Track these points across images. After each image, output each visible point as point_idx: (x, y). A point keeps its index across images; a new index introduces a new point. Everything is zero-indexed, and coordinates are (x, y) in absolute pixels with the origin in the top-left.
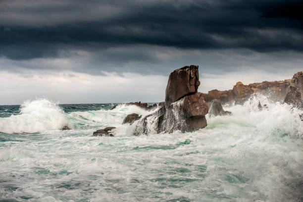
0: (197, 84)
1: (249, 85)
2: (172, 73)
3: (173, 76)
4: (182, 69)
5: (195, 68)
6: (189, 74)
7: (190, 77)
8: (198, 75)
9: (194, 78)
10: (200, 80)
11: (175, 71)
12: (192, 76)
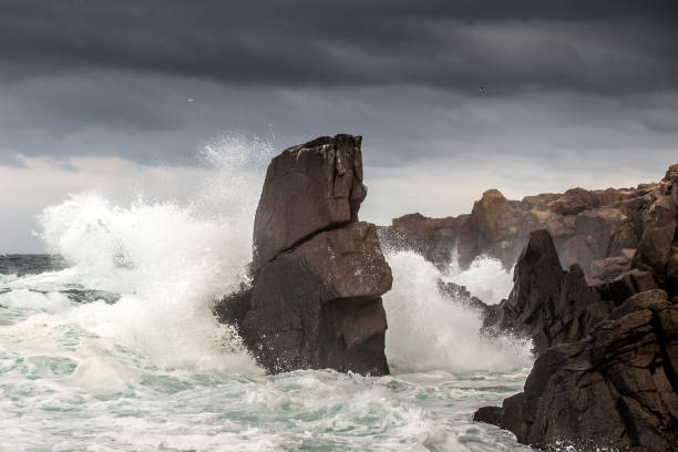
0: (355, 197)
1: (526, 200)
2: (276, 160)
3: (280, 170)
4: (307, 145)
5: (349, 145)
6: (331, 161)
7: (336, 172)
8: (361, 165)
9: (349, 175)
10: (364, 183)
11: (286, 153)
12: (342, 170)
